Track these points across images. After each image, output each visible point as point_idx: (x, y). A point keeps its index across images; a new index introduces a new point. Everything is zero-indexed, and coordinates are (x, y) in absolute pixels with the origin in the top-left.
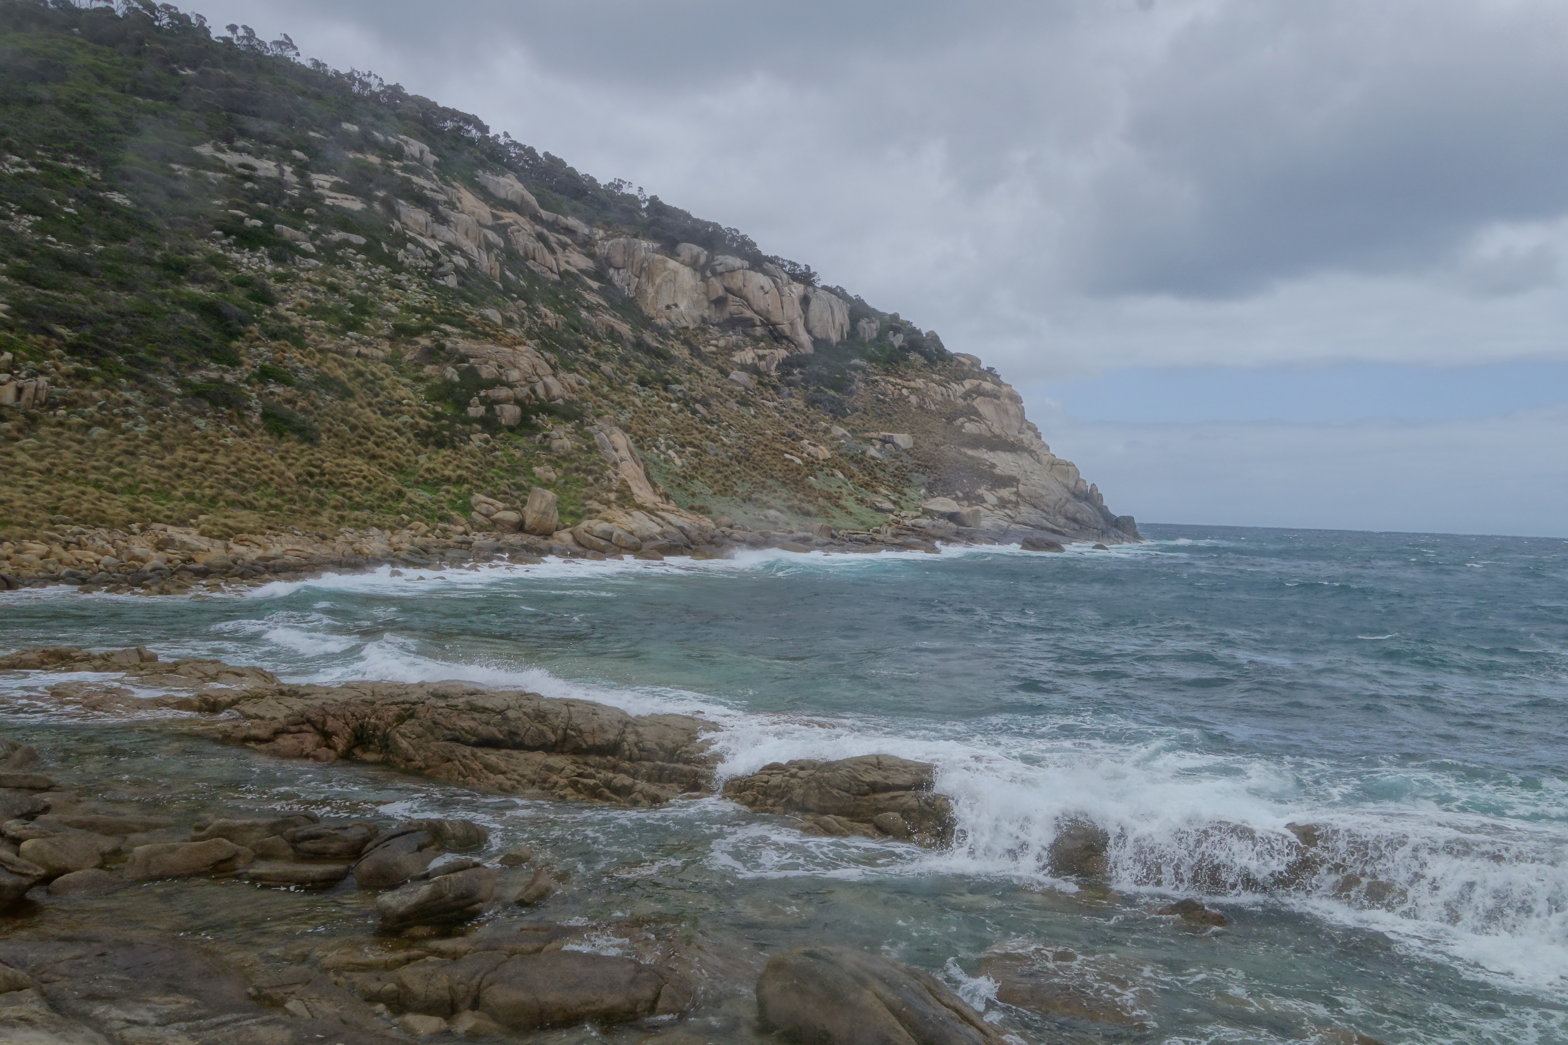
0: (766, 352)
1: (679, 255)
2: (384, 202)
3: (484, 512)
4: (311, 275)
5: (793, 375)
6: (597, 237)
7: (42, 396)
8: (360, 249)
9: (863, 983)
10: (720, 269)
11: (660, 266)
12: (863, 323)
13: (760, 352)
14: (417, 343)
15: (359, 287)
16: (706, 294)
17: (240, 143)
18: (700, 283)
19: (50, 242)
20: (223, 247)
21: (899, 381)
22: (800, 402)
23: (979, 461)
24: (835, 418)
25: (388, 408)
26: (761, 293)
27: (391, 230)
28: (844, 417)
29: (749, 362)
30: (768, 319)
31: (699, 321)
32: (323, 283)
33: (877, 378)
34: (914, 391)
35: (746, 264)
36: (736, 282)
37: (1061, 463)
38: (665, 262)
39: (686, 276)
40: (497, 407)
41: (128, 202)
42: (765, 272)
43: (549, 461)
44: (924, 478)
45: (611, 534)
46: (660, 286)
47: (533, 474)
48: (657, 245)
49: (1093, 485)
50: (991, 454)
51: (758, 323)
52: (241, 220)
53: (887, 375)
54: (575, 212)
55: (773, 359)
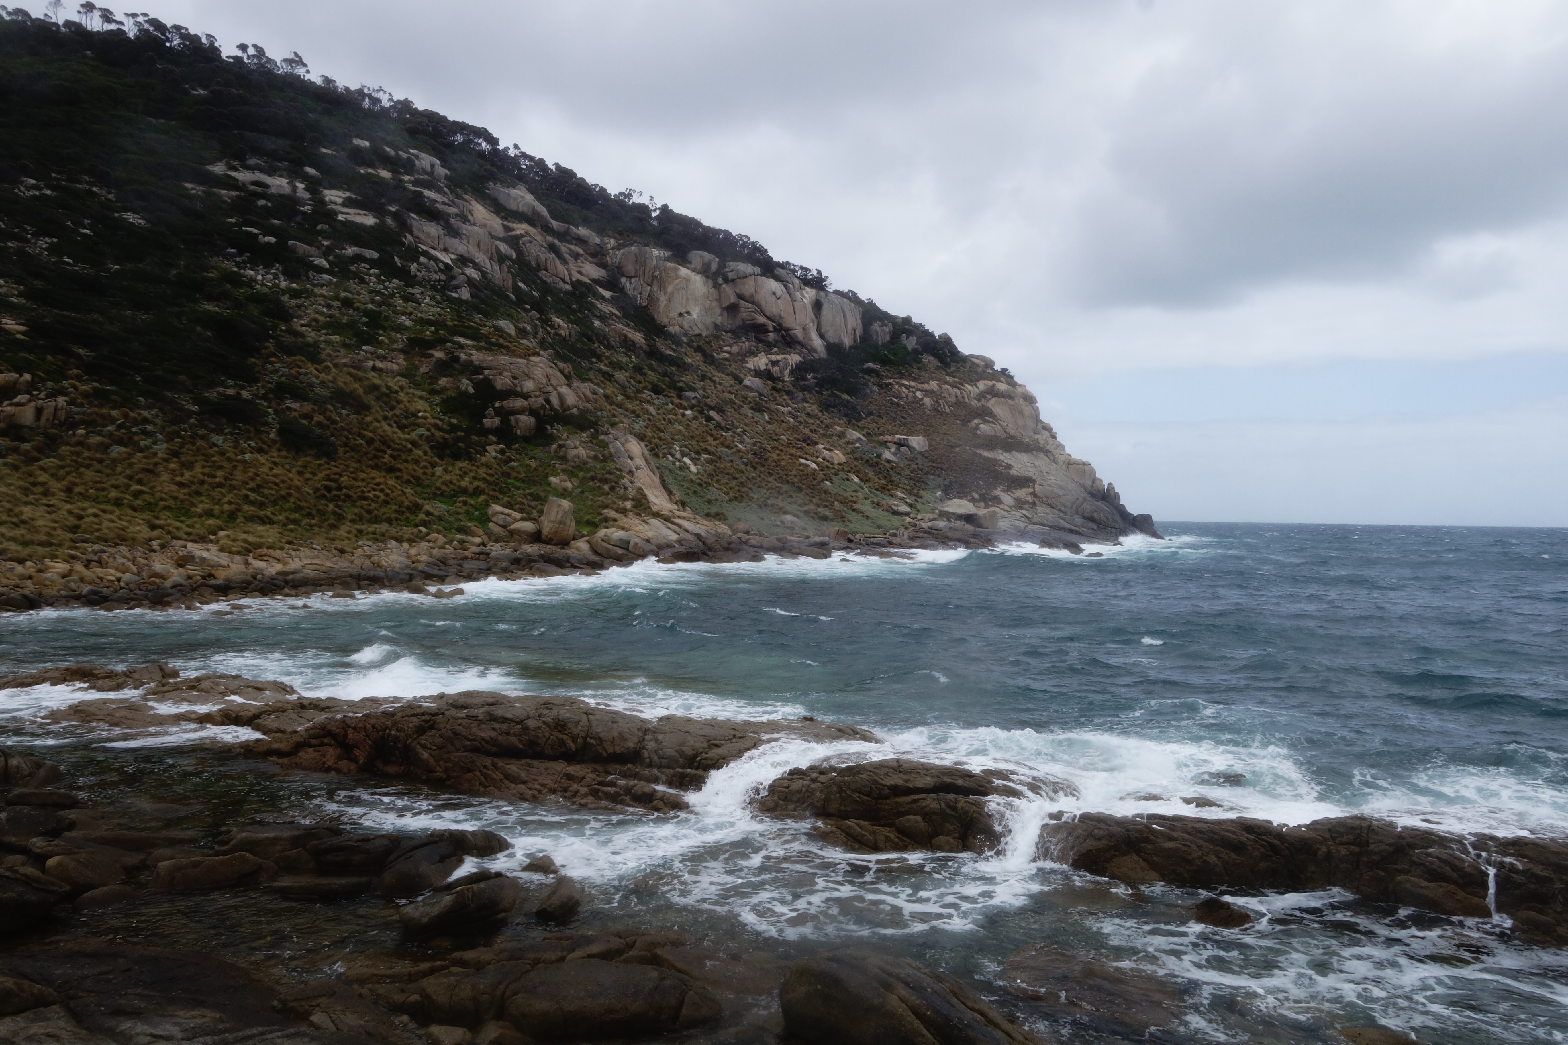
0: (779, 357)
1: (690, 263)
2: (396, 216)
3: (501, 523)
4: (324, 291)
5: (806, 379)
6: (609, 246)
7: (62, 415)
8: (372, 263)
9: (888, 987)
10: (731, 276)
11: (672, 274)
12: (876, 326)
13: (773, 358)
14: (432, 356)
15: (372, 301)
16: (719, 300)
17: (252, 161)
18: (712, 290)
19: (68, 264)
20: (237, 264)
21: (913, 384)
22: (814, 407)
23: (995, 462)
24: (849, 422)
25: (404, 421)
26: (773, 299)
27: (403, 244)
28: (858, 420)
29: (763, 367)
30: (780, 325)
31: (711, 328)
32: (336, 298)
33: (891, 381)
34: (928, 393)
35: (757, 270)
36: (748, 287)
37: (1077, 463)
38: (677, 270)
39: (698, 283)
40: (512, 418)
41: (142, 222)
42: (777, 278)
43: (564, 471)
44: (940, 480)
45: (628, 542)
46: (672, 294)
47: (549, 484)
48: (668, 253)
49: (1110, 484)
50: (1007, 455)
51: (771, 329)
52: (256, 235)
53: (901, 378)
54: (586, 222)
55: (786, 364)
